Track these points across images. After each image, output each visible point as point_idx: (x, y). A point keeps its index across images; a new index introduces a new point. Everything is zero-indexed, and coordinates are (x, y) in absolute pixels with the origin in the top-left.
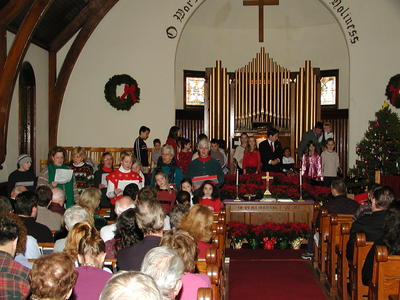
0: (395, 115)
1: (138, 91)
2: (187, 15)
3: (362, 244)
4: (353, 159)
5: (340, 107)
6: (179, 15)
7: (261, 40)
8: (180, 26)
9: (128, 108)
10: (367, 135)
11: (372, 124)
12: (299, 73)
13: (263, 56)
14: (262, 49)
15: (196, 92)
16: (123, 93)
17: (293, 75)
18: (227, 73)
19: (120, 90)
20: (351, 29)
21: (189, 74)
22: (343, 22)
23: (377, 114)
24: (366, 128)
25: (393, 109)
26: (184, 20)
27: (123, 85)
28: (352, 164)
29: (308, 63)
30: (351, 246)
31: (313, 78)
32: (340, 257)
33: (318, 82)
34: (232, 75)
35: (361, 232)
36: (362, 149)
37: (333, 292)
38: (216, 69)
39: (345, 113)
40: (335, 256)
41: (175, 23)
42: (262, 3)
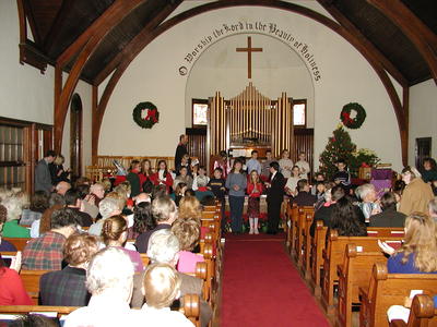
0: (347, 133)
1: (157, 114)
2: (195, 58)
3: (321, 228)
4: (317, 165)
5: (308, 127)
6: (188, 58)
7: (250, 77)
8: (188, 66)
9: (150, 127)
10: (327, 148)
11: (331, 139)
12: (278, 101)
13: (251, 88)
14: (251, 84)
15: (201, 115)
16: (147, 116)
17: (273, 103)
18: (224, 101)
19: (144, 114)
20: (315, 70)
21: (195, 101)
22: (309, 65)
23: (334, 132)
24: (326, 142)
25: (345, 129)
26: (193, 62)
27: (147, 110)
28: (316, 169)
29: (284, 94)
30: (313, 229)
31: (288, 105)
32: (306, 237)
33: (292, 108)
34: (228, 103)
35: (320, 219)
36: (324, 158)
37: (300, 264)
38: (216, 98)
39: (312, 131)
40: (302, 238)
41: (185, 63)
42: (249, 50)
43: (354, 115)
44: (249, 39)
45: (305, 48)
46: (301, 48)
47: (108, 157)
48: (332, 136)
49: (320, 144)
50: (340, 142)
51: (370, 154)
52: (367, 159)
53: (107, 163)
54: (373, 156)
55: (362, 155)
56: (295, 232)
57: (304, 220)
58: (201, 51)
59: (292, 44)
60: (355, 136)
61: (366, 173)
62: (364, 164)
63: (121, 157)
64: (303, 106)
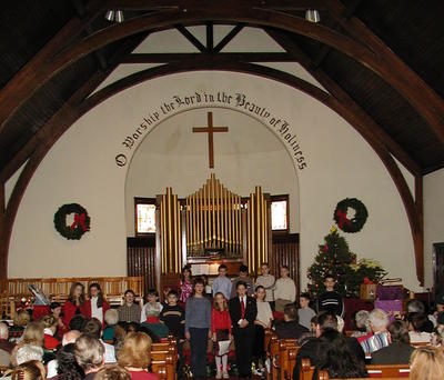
0: (342, 239)
1: (87, 220)
2: (137, 142)
3: (307, 370)
4: (305, 282)
5: (291, 232)
6: (128, 143)
7: (212, 166)
8: (128, 153)
9: (79, 238)
10: (318, 259)
11: (322, 248)
12: (250, 198)
13: (213, 182)
14: (213, 175)
15: (147, 219)
17: (244, 201)
18: (178, 200)
19: (70, 220)
20: (299, 156)
21: (139, 201)
22: (290, 149)
23: (326, 238)
24: (316, 252)
25: (341, 233)
26: (134, 147)
27: (73, 214)
28: (304, 289)
29: (259, 189)
33: (269, 207)
34: (183, 202)
36: (313, 273)
38: (167, 196)
39: (296, 237)
41: (124, 150)
42: (210, 130)
43: (351, 215)
44: (210, 114)
45: (284, 126)
46: (279, 126)
47: (21, 280)
48: (323, 243)
49: (309, 254)
50: (334, 251)
51: (374, 266)
52: (371, 273)
53: (21, 288)
54: (378, 269)
55: (363, 267)
56: (275, 374)
57: (286, 358)
58: (144, 132)
59: (267, 120)
60: (354, 242)
61: (370, 291)
62: (366, 279)
63: (38, 280)
64: (285, 202)
